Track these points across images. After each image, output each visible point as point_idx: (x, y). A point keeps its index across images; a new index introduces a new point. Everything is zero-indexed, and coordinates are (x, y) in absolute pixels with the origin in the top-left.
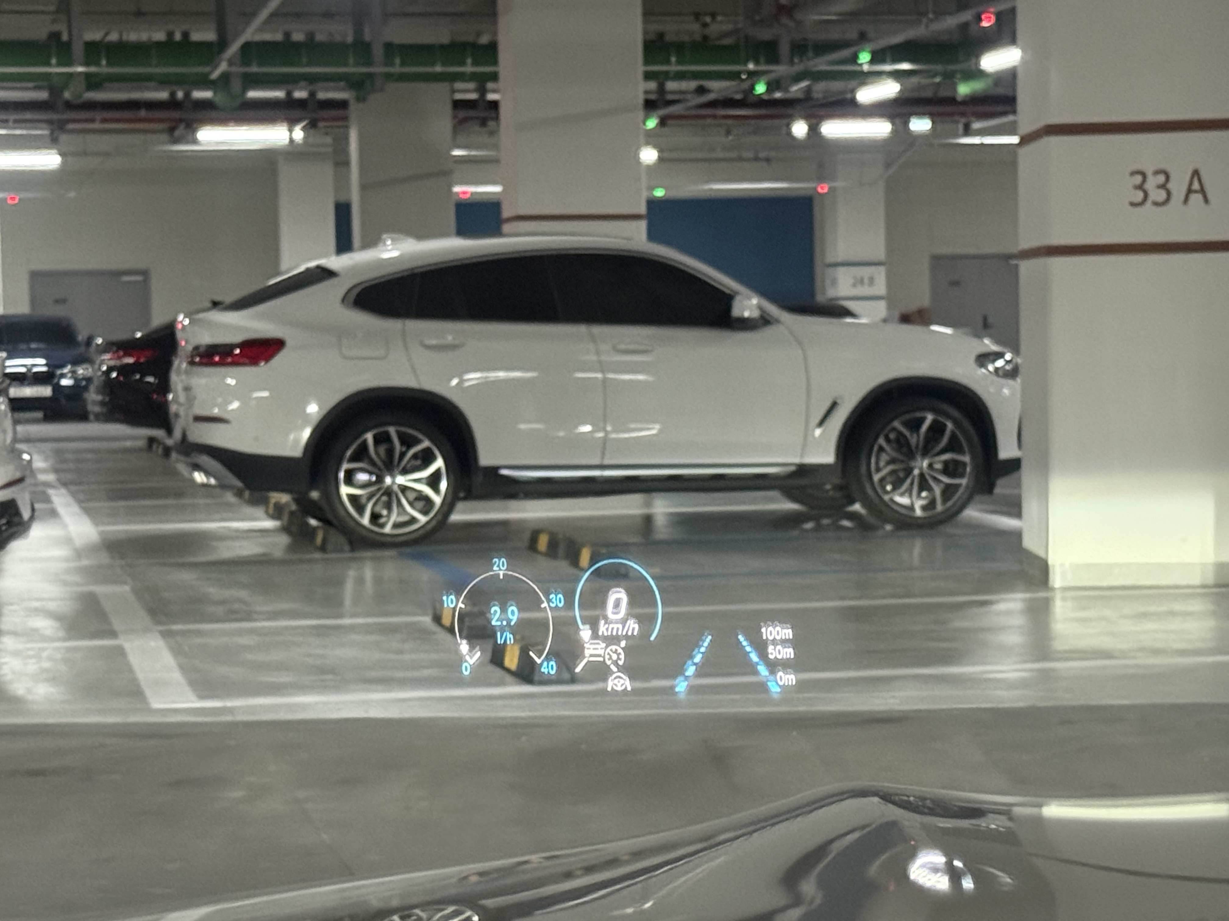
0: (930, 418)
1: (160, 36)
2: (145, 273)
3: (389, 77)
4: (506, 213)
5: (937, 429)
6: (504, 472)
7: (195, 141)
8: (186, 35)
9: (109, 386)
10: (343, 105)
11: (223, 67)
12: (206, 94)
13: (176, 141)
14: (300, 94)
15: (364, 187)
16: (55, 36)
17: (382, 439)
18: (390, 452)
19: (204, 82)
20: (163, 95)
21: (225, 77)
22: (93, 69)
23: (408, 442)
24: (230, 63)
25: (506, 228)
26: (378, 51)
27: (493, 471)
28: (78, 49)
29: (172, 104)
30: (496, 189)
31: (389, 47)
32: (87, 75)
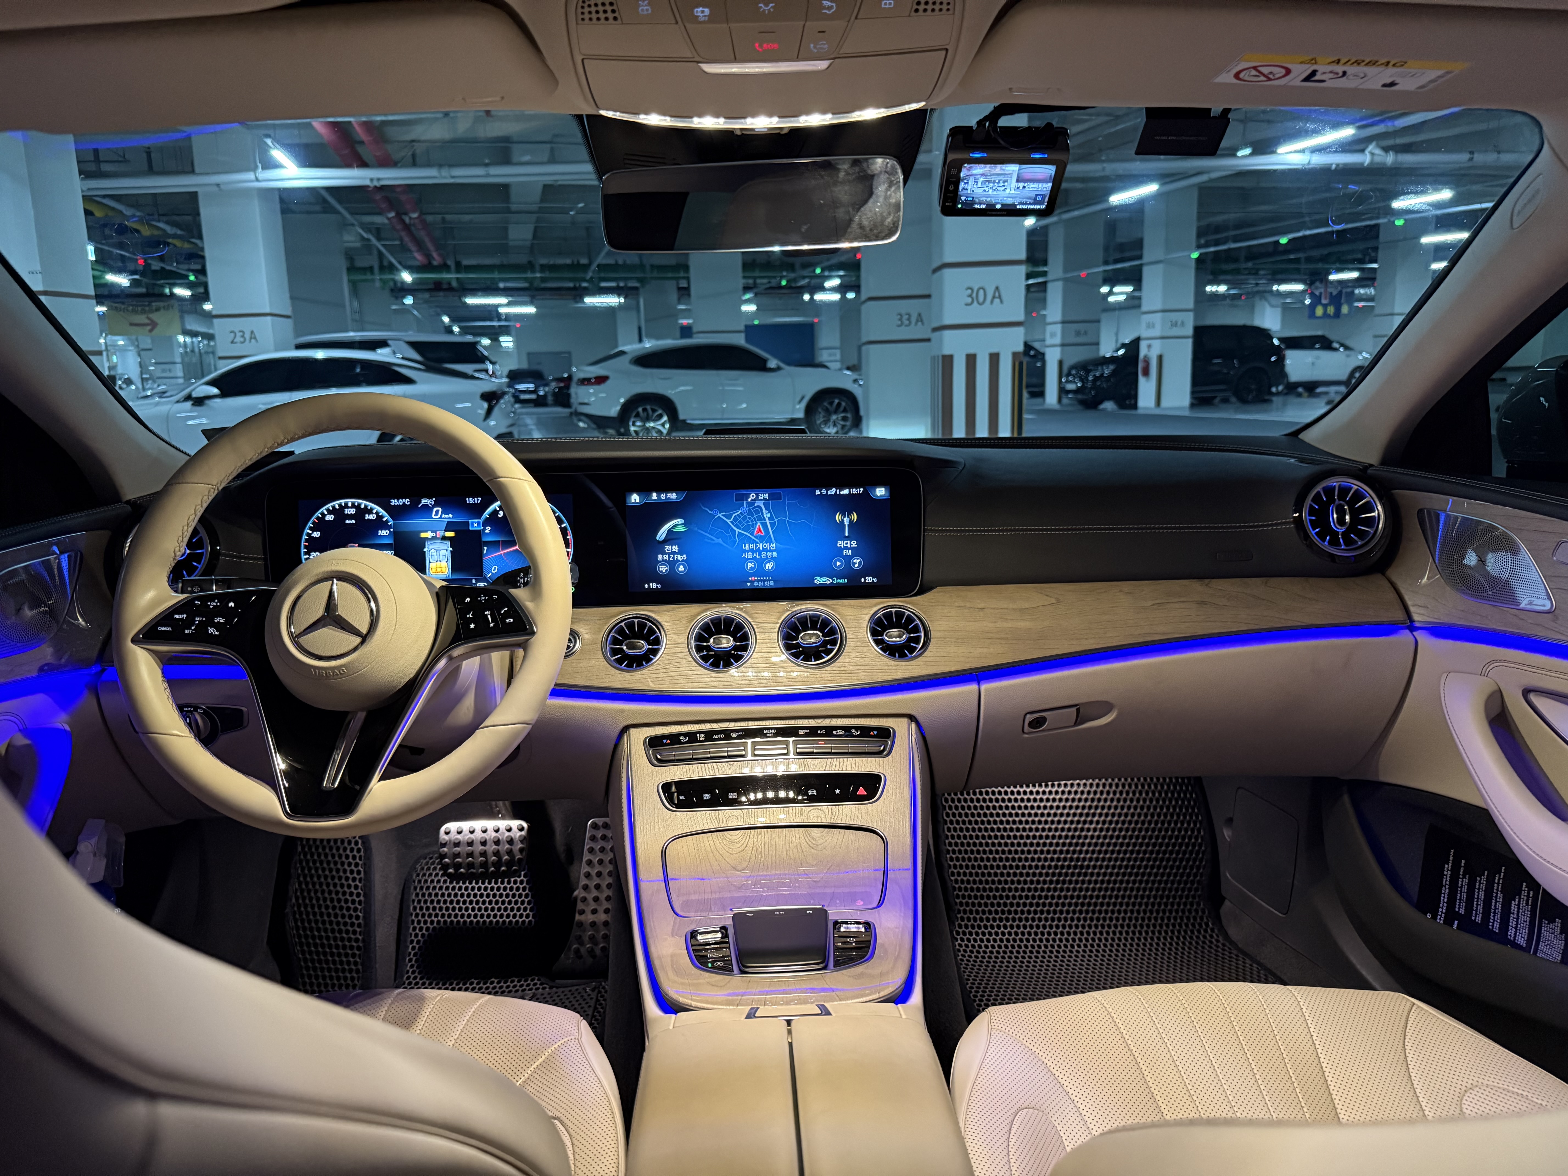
0: (837, 401)
1: (568, 261)
2: (569, 353)
3: (652, 278)
4: (695, 330)
5: (839, 404)
6: (689, 422)
7: (583, 302)
8: (578, 262)
9: (555, 395)
10: (636, 288)
11: (590, 275)
12: (585, 284)
13: (577, 302)
14: (622, 284)
15: (646, 321)
16: (530, 262)
17: (645, 410)
18: (648, 414)
19: (585, 280)
20: (571, 285)
21: (592, 278)
22: (543, 275)
23: (654, 411)
24: (594, 272)
25: (695, 336)
26: (648, 268)
27: (684, 421)
28: (537, 267)
29: (574, 288)
30: (690, 321)
31: (652, 266)
32: (541, 278)
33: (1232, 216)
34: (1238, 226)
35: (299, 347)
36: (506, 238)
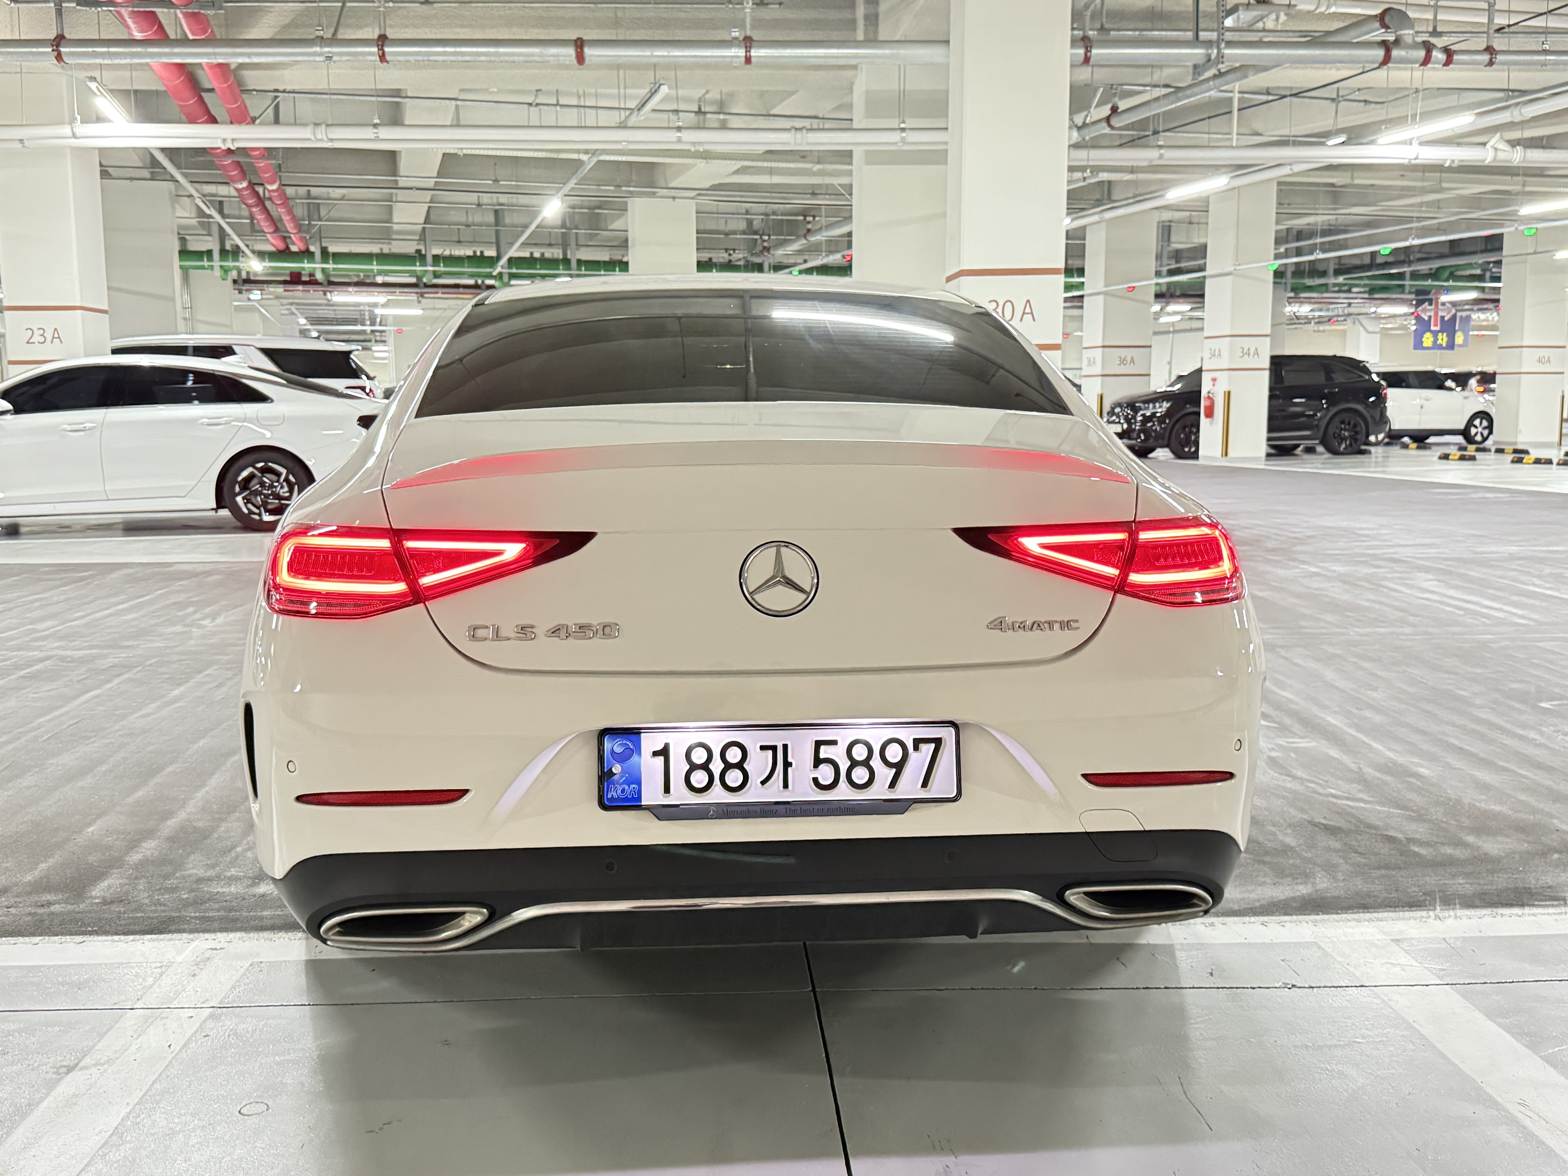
33: (1320, 219)
34: (1325, 233)
35: (116, 351)
36: (390, 221)
